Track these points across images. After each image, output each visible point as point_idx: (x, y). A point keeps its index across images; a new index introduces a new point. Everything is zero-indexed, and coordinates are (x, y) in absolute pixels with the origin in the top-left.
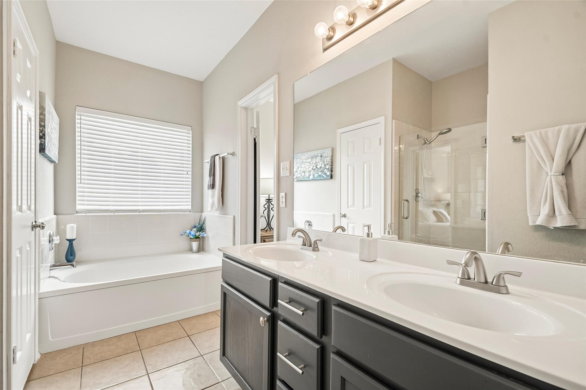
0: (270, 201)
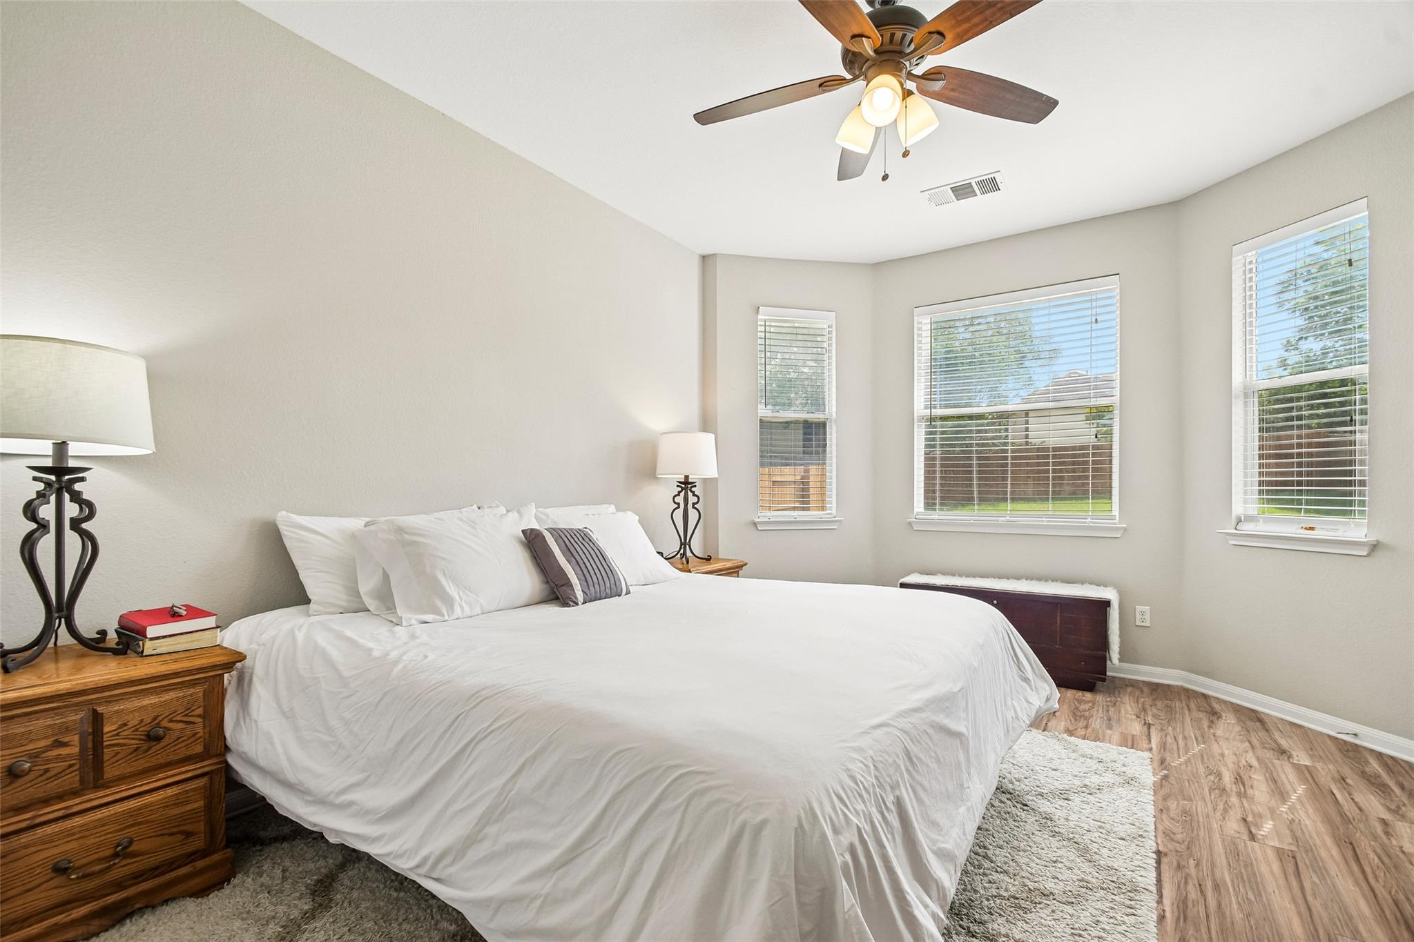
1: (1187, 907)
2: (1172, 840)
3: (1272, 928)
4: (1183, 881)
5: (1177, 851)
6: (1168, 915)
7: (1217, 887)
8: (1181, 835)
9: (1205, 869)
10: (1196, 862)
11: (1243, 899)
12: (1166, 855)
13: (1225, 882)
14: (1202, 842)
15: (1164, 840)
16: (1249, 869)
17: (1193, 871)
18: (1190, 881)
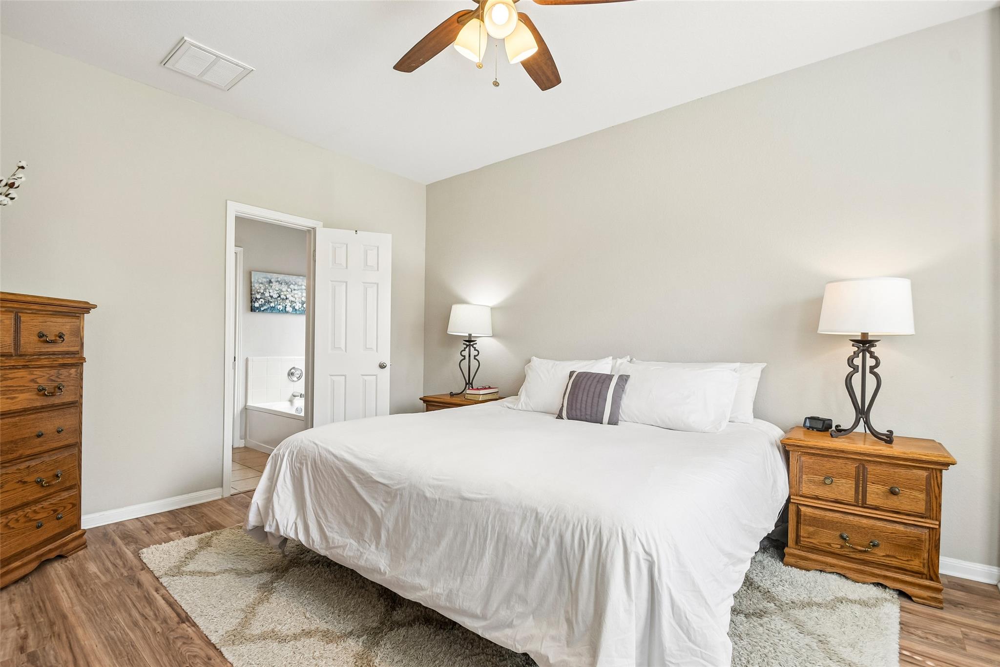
0: (472, 343)
1: (147, 602)
2: (182, 637)
3: (96, 622)
4: (158, 614)
5: (173, 631)
6: (155, 593)
7: (136, 624)
8: (179, 645)
9: (149, 631)
10: (157, 632)
11: (116, 628)
12: (178, 623)
13: (132, 631)
14: (162, 651)
15: (187, 633)
16: (117, 653)
17: (155, 624)
18: (153, 616)
